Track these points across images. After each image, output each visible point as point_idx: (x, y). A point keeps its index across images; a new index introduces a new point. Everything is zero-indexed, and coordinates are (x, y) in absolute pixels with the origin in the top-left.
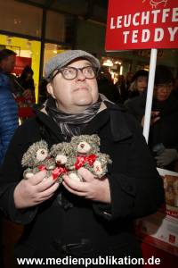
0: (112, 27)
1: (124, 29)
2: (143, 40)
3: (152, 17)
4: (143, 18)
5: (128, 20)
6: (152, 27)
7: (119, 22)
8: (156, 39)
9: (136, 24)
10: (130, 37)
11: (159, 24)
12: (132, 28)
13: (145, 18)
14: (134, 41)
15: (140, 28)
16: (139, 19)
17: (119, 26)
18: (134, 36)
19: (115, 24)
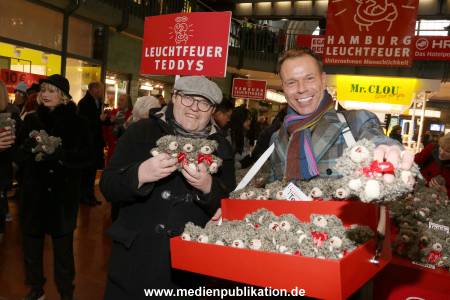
0: (147, 56)
1: (155, 58)
2: (170, 68)
3: (176, 51)
4: (170, 51)
5: (160, 51)
6: (176, 58)
7: (152, 52)
8: (179, 68)
9: (165, 55)
10: (160, 64)
11: (181, 57)
12: (161, 58)
13: (172, 51)
14: (163, 68)
15: (168, 58)
16: (167, 52)
17: (152, 56)
18: (163, 65)
19: (149, 53)
